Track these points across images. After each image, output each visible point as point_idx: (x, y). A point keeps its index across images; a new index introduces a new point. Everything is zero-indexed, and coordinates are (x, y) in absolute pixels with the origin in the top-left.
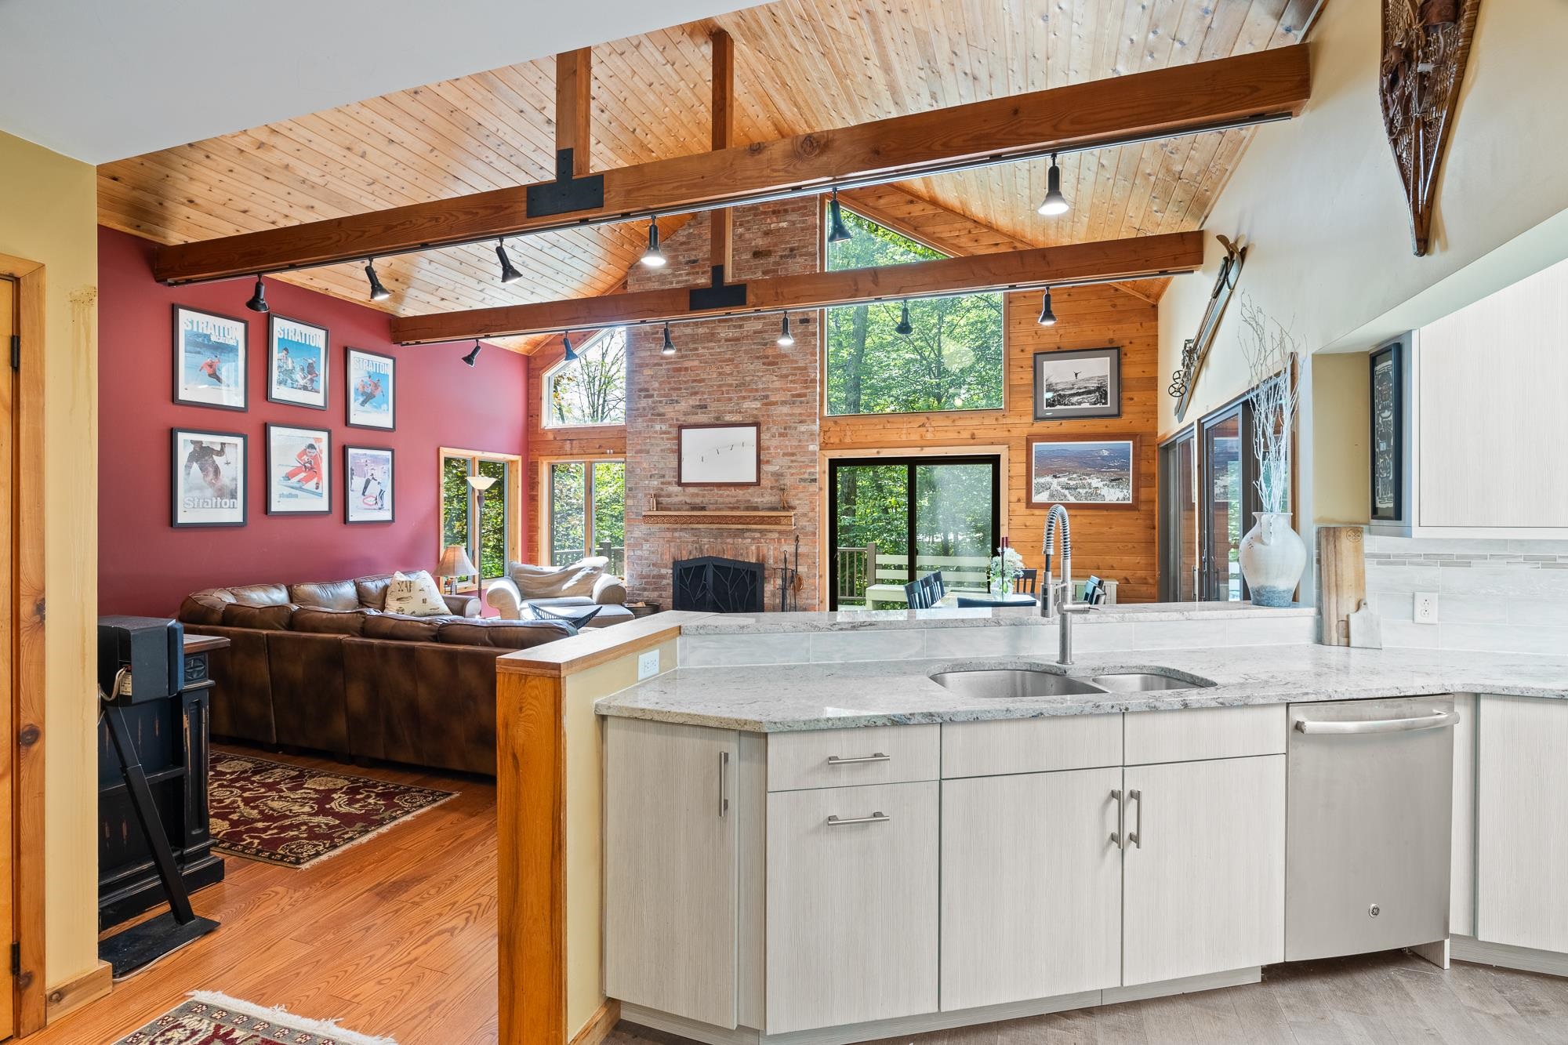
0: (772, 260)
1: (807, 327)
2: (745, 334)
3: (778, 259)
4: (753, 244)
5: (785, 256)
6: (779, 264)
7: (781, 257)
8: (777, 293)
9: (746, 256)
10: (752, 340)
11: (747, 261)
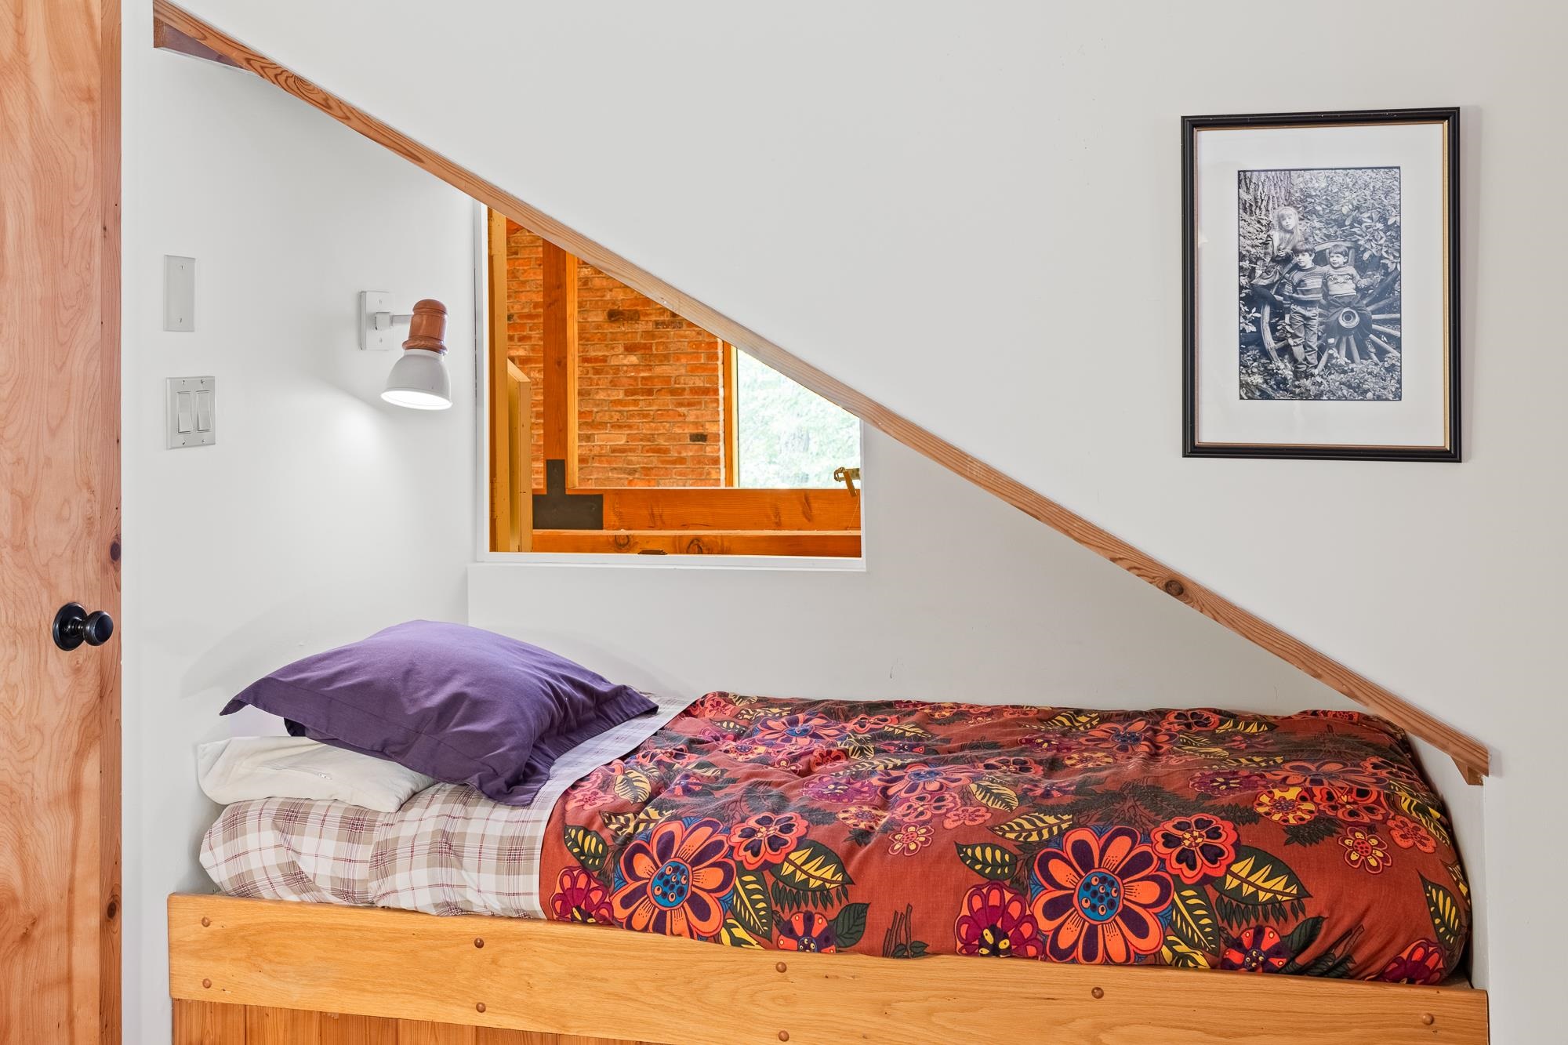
0: (641, 327)
1: (702, 449)
2: (596, 451)
3: (650, 327)
4: (608, 297)
5: (663, 323)
6: (653, 337)
7: (657, 324)
8: (652, 515)
9: (598, 317)
10: (609, 462)
11: (598, 326)
